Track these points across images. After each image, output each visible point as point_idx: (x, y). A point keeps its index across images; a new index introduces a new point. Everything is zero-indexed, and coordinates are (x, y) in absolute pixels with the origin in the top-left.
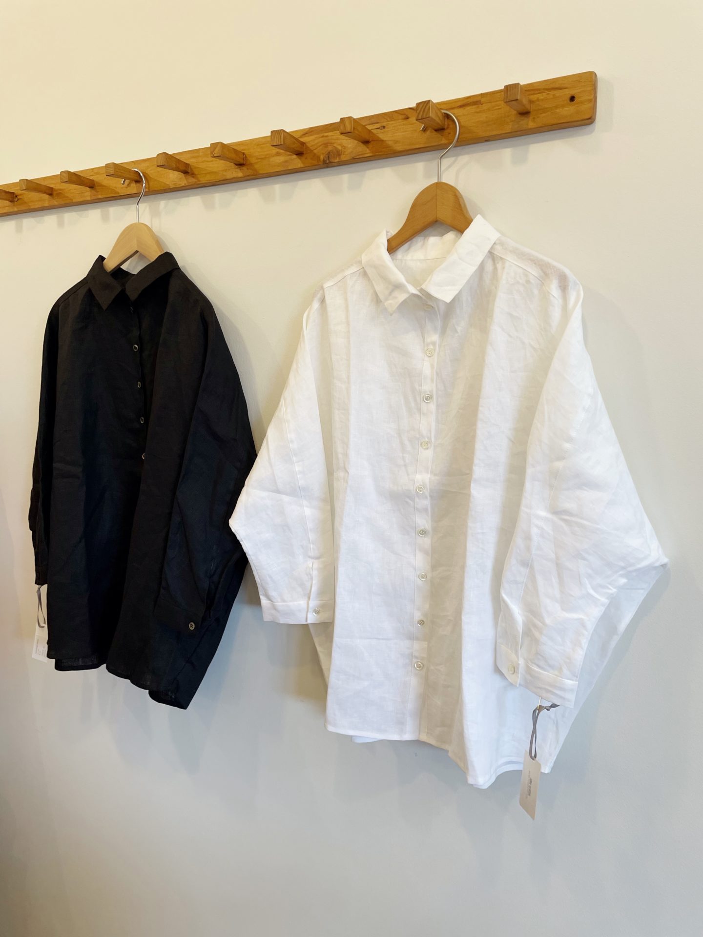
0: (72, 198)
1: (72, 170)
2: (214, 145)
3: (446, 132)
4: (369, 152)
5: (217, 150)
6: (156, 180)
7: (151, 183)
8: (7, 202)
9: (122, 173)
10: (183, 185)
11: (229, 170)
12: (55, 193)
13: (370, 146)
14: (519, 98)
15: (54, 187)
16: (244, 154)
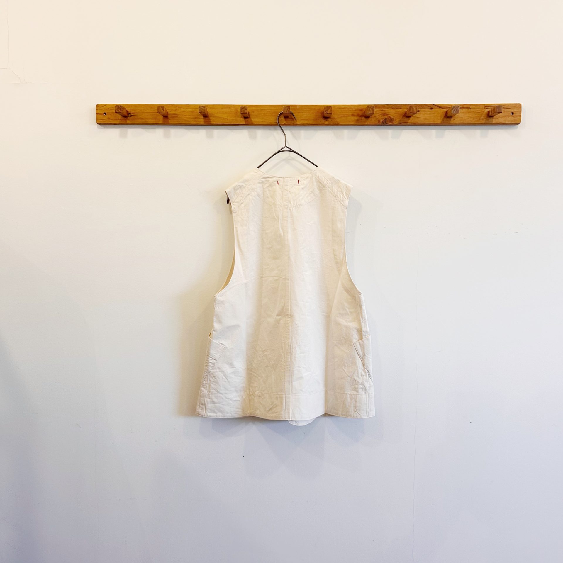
4: (410, 122)
8: (120, 116)
11: (318, 119)
12: (169, 116)
13: (411, 119)
15: (170, 112)
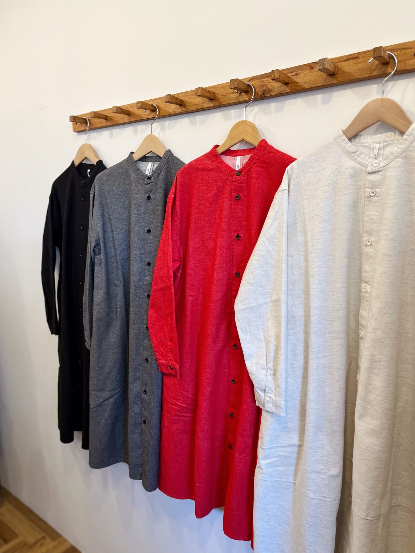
0: (118, 121)
1: (118, 106)
2: (198, 89)
3: (336, 76)
4: (288, 89)
5: (199, 92)
6: (164, 110)
7: (161, 112)
9: (145, 106)
10: (179, 112)
11: (205, 102)
12: (108, 118)
13: (289, 86)
14: (382, 55)
15: (108, 115)
16: (214, 93)
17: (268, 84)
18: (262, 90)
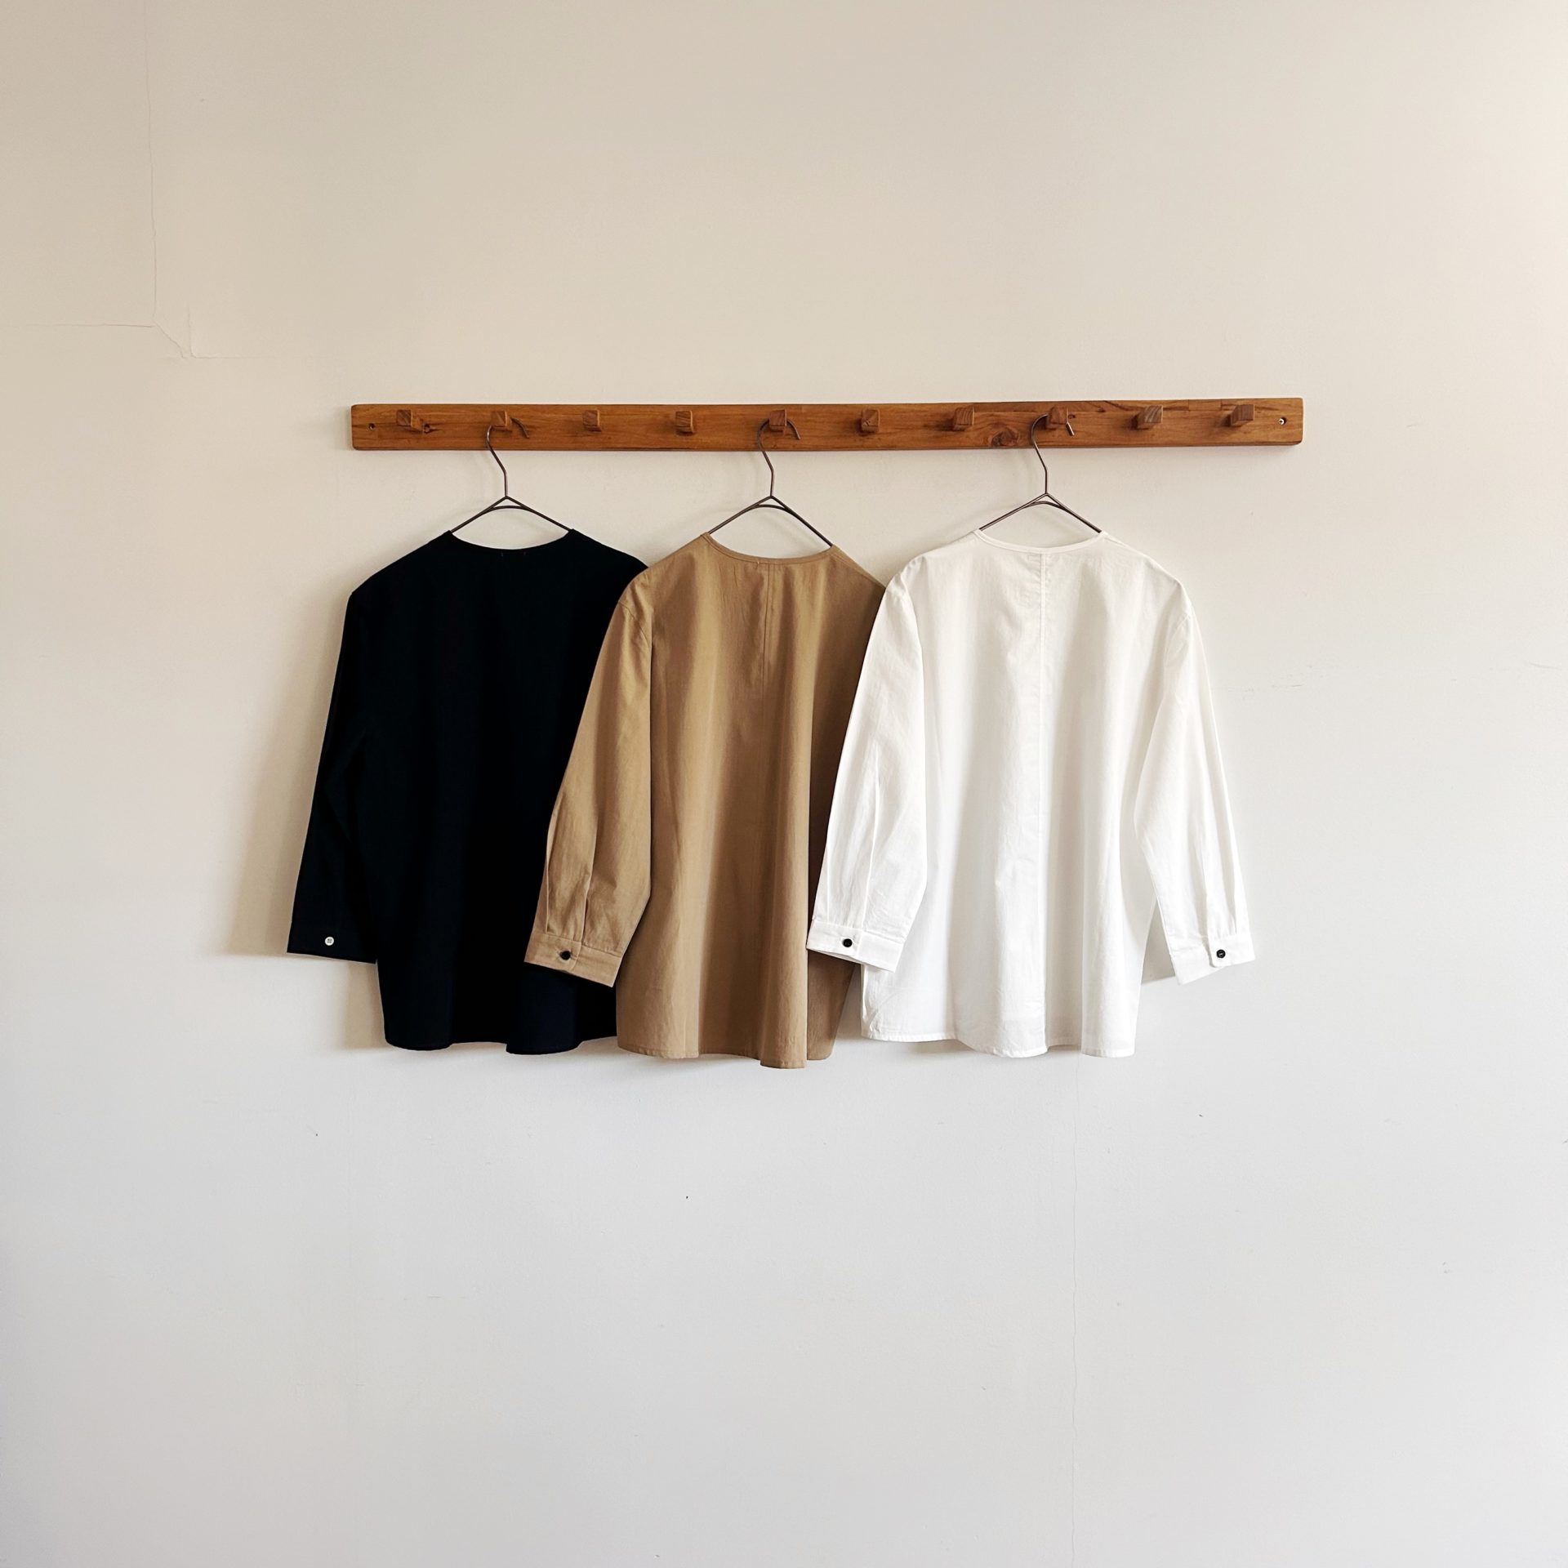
3: (1150, 432)
5: (873, 418)
17: (1010, 423)
18: (996, 431)
